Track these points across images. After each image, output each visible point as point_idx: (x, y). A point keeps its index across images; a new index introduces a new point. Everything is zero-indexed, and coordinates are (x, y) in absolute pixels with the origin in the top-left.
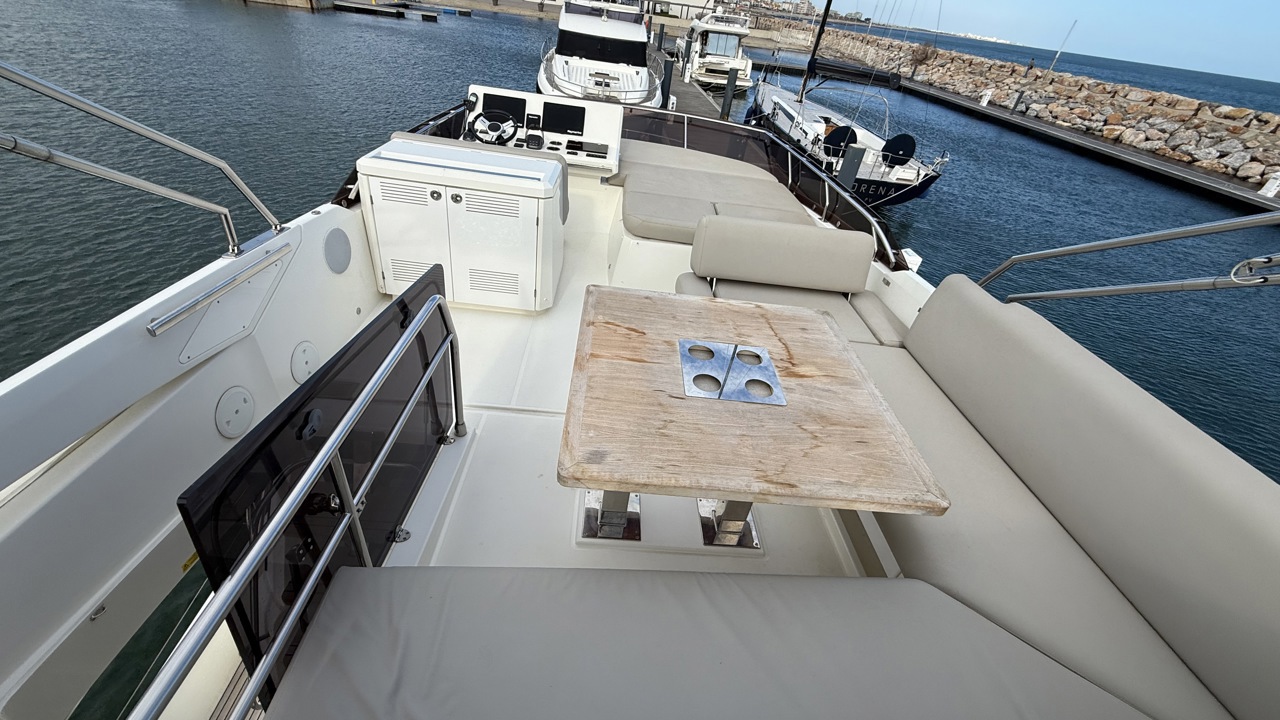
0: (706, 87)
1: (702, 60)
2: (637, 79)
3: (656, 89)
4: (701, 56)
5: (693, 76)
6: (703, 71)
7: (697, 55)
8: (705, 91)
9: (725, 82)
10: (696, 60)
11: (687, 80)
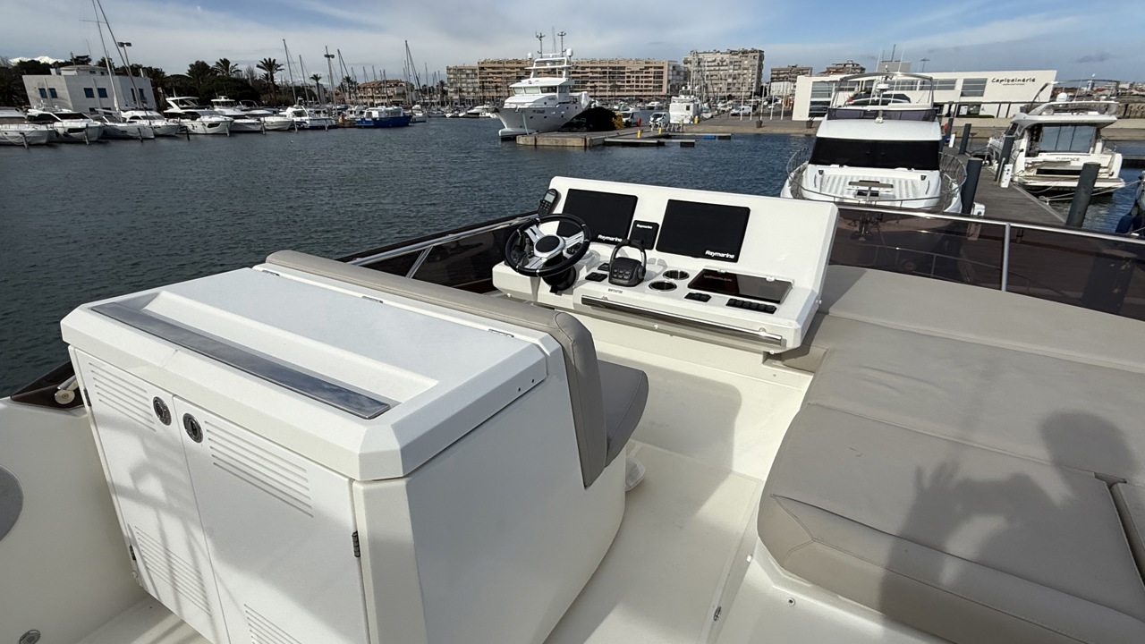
0: (1037, 192)
1: (1030, 160)
2: (922, 186)
3: (951, 196)
4: (1028, 155)
5: (1016, 179)
6: (1033, 173)
7: (1023, 154)
8: (1037, 196)
9: (1075, 184)
10: (1022, 160)
11: (1005, 184)
